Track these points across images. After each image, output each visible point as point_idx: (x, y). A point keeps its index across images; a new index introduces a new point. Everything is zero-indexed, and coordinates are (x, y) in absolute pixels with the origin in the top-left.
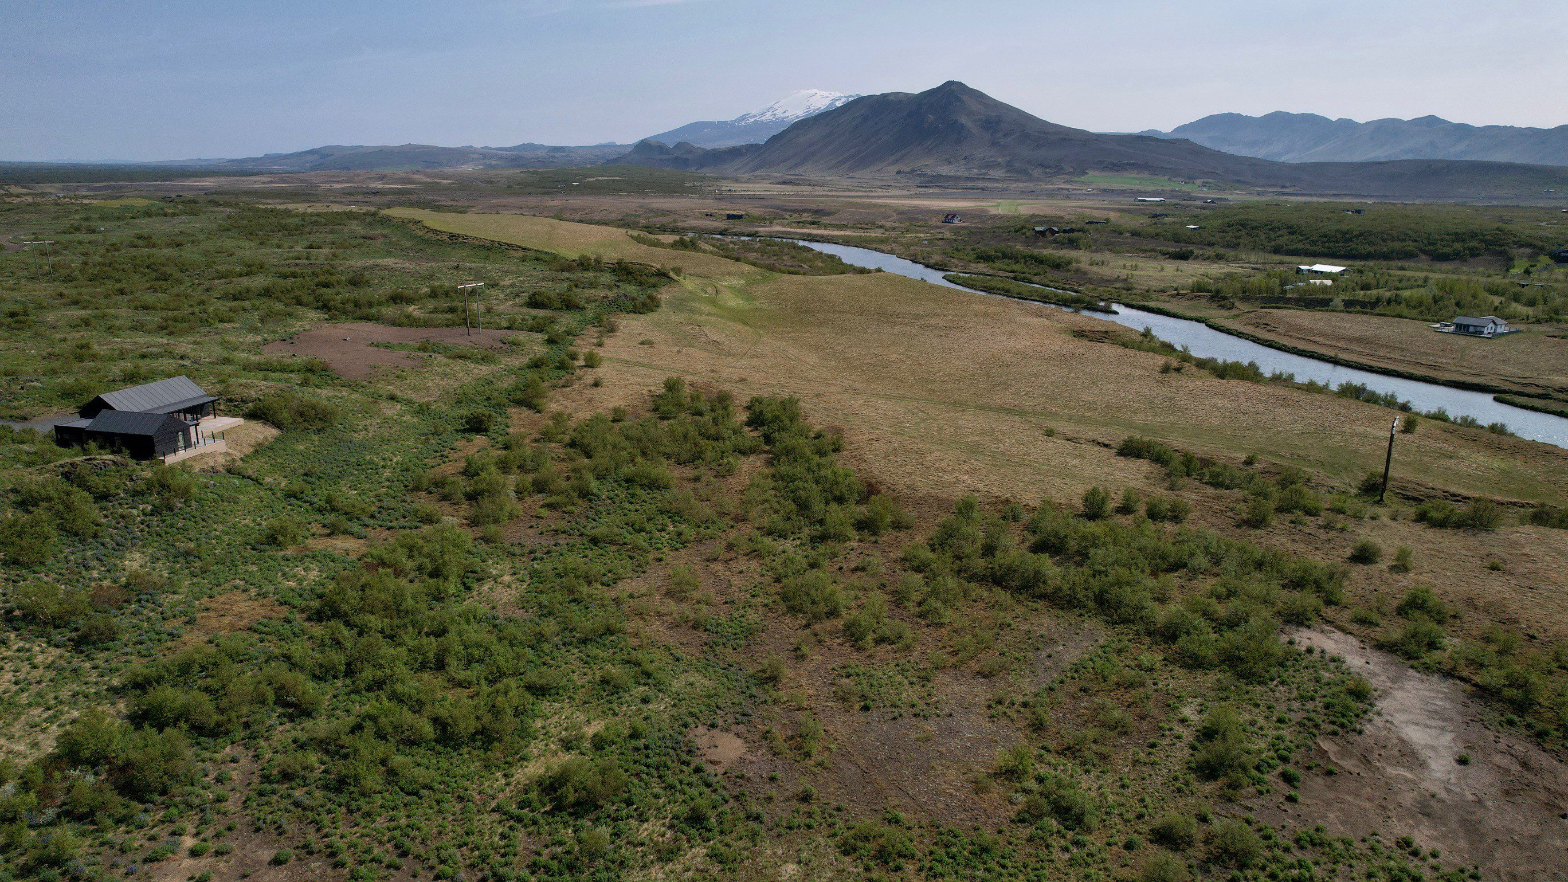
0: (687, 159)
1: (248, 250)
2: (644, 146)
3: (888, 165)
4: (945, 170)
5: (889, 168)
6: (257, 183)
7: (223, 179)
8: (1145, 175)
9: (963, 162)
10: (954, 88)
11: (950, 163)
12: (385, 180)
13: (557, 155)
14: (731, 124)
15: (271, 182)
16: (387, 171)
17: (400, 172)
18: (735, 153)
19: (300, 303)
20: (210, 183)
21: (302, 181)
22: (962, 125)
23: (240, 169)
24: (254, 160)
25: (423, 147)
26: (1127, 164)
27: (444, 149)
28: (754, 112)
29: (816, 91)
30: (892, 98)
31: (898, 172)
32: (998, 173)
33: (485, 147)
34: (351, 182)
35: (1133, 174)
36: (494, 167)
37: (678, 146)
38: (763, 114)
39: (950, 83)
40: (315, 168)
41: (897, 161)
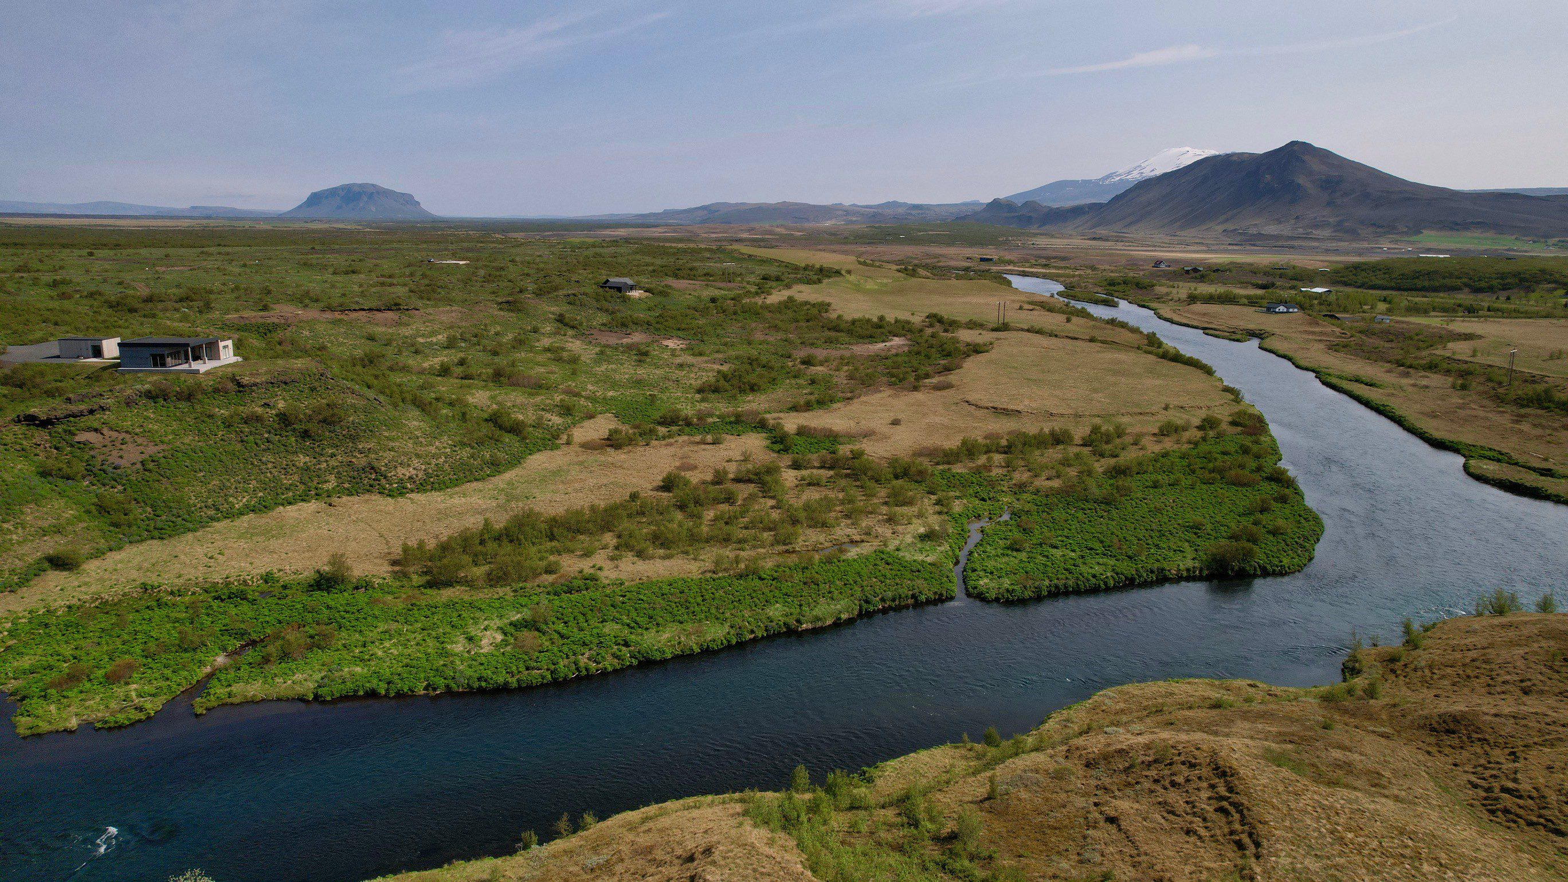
0: (1030, 217)
1: (648, 259)
2: (996, 204)
3: (1218, 224)
4: (1272, 229)
5: (1217, 228)
6: (656, 233)
7: (631, 230)
8: (1490, 234)
9: (1293, 222)
10: (1296, 148)
11: (1280, 223)
12: (752, 232)
13: (913, 212)
14: (1096, 183)
15: (666, 232)
16: (756, 225)
17: (766, 225)
18: (1077, 211)
19: (666, 275)
20: (622, 232)
21: (689, 232)
22: (1299, 185)
23: (644, 222)
24: (655, 214)
25: (797, 204)
26: (1472, 223)
27: (814, 206)
28: (1121, 171)
29: (1188, 149)
30: (1235, 158)
31: (1224, 231)
32: (1326, 233)
33: (854, 205)
34: (726, 233)
35: (1477, 234)
36: (852, 222)
37: (1026, 204)
38: (1129, 173)
39: (1293, 143)
40: (704, 221)
41: (1226, 220)
